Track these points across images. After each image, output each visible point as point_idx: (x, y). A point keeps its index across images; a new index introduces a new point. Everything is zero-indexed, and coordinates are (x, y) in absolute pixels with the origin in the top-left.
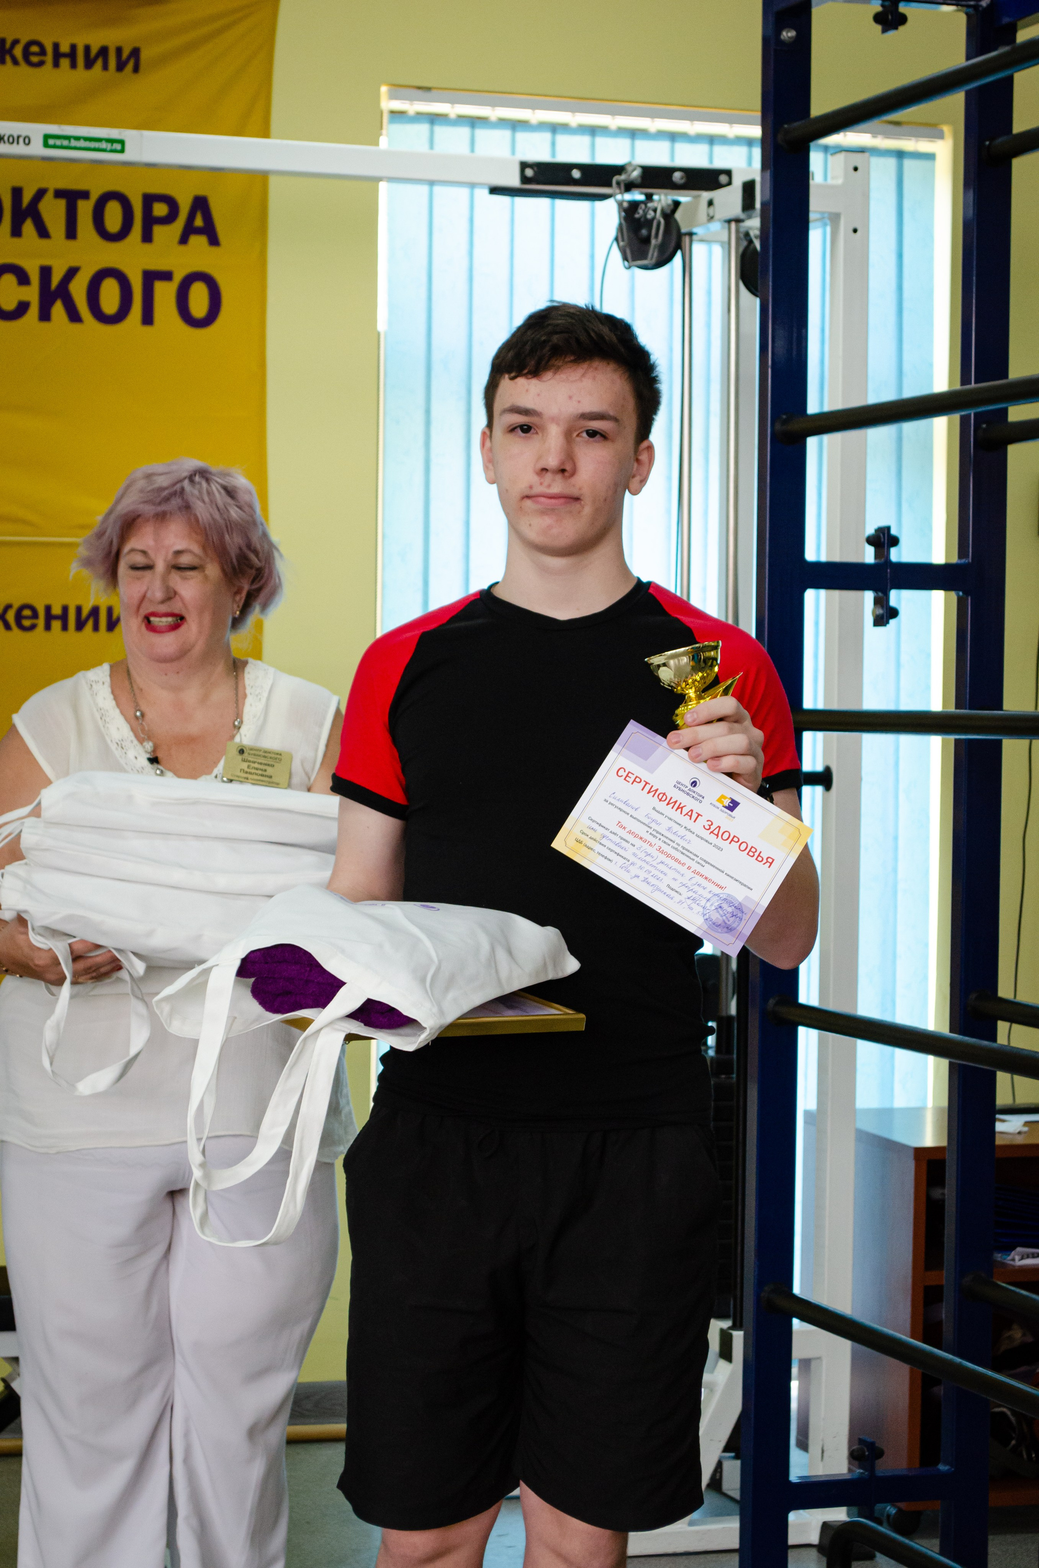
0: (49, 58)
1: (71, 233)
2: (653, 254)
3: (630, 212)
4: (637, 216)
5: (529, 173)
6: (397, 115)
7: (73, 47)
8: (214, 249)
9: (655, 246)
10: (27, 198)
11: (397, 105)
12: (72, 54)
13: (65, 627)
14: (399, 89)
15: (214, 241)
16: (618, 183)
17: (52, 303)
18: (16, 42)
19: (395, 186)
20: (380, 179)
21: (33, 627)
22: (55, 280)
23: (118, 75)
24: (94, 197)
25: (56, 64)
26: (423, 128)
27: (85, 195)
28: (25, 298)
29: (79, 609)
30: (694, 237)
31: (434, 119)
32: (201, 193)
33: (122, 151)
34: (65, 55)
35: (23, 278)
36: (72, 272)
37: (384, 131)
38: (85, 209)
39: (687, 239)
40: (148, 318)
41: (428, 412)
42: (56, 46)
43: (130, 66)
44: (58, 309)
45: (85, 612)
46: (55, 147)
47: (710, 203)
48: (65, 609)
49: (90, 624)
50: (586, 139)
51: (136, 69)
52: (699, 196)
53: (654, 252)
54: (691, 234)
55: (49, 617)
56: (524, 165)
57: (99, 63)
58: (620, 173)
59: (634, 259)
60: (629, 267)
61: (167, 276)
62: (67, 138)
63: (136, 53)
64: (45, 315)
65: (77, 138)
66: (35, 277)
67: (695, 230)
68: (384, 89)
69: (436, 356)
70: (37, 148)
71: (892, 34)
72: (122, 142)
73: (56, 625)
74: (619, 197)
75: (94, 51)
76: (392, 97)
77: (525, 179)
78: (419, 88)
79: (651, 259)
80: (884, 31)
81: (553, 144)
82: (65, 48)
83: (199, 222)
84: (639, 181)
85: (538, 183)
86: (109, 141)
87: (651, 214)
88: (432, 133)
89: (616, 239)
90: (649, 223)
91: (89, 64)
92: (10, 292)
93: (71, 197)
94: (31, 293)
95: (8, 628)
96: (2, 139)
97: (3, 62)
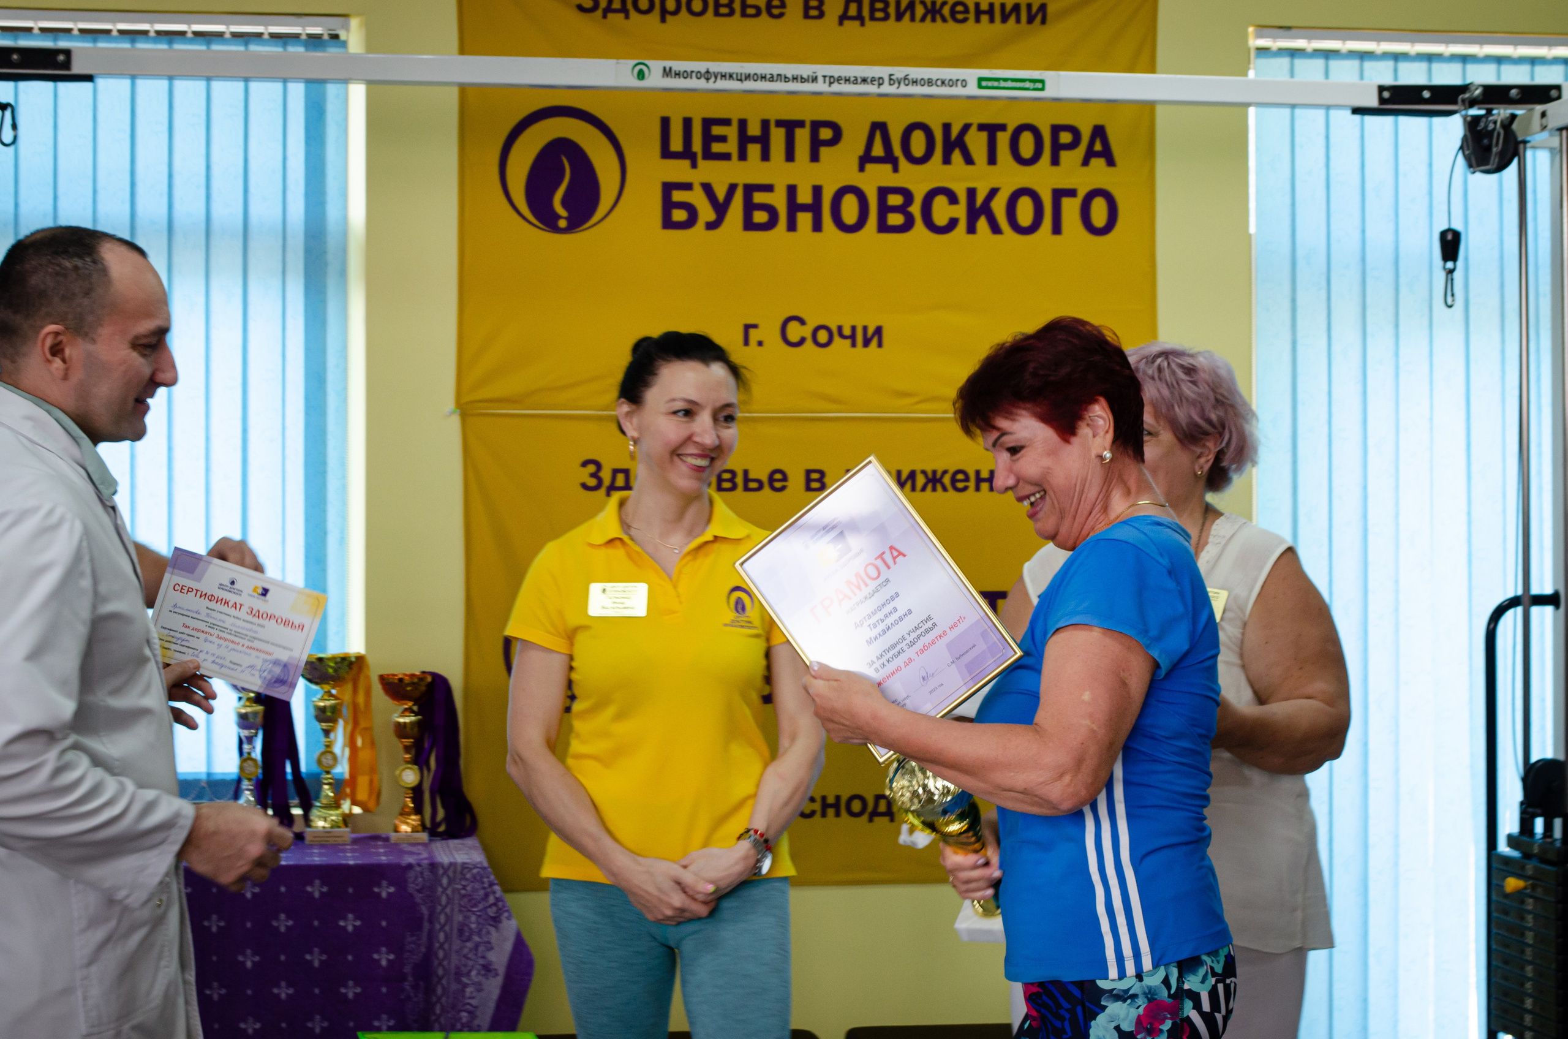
0: (972, 16)
1: (992, 160)
2: (1494, 160)
3: (1472, 124)
4: (1479, 128)
5: (1386, 95)
6: (1262, 51)
7: (991, 5)
8: (1111, 169)
9: (1496, 154)
10: (955, 132)
11: (1262, 43)
12: (990, 12)
14: (1263, 29)
15: (1111, 162)
16: (1463, 101)
17: (977, 218)
19: (1262, 110)
20: (1248, 105)
21: (965, 489)
22: (980, 199)
23: (1030, 26)
24: (1011, 129)
25: (978, 20)
26: (1285, 61)
27: (1002, 127)
28: (955, 215)
30: (1528, 145)
31: (1294, 53)
32: (1099, 122)
33: (1043, 89)
34: (985, 12)
35: (953, 199)
36: (993, 192)
37: (1252, 66)
38: (1003, 140)
39: (1521, 146)
40: (1057, 229)
41: (1294, 301)
42: (977, 5)
43: (1039, 18)
44: (982, 223)
46: (987, 88)
47: (1543, 115)
50: (1423, 65)
51: (1043, 22)
52: (1532, 109)
53: (1495, 159)
54: (1525, 142)
55: (979, 480)
56: (1381, 89)
57: (1013, 18)
58: (1464, 92)
59: (1479, 165)
60: (1474, 173)
61: (1072, 193)
62: (997, 80)
63: (1043, 8)
64: (971, 229)
65: (1005, 80)
66: (963, 198)
67: (1528, 139)
68: (1251, 29)
69: (1300, 253)
70: (972, 90)
73: (984, 486)
74: (1464, 113)
75: (1008, 8)
76: (1259, 36)
77: (1382, 101)
78: (1281, 27)
79: (1493, 164)
81: (1397, 70)
82: (984, 6)
83: (1098, 147)
84: (1481, 98)
85: (1394, 103)
86: (1031, 81)
87: (1491, 126)
88: (1293, 65)
89: (1461, 148)
90: (1490, 134)
91: (1005, 19)
92: (942, 211)
93: (992, 130)
94: (960, 211)
95: (945, 489)
96: (943, 83)
97: (934, 20)
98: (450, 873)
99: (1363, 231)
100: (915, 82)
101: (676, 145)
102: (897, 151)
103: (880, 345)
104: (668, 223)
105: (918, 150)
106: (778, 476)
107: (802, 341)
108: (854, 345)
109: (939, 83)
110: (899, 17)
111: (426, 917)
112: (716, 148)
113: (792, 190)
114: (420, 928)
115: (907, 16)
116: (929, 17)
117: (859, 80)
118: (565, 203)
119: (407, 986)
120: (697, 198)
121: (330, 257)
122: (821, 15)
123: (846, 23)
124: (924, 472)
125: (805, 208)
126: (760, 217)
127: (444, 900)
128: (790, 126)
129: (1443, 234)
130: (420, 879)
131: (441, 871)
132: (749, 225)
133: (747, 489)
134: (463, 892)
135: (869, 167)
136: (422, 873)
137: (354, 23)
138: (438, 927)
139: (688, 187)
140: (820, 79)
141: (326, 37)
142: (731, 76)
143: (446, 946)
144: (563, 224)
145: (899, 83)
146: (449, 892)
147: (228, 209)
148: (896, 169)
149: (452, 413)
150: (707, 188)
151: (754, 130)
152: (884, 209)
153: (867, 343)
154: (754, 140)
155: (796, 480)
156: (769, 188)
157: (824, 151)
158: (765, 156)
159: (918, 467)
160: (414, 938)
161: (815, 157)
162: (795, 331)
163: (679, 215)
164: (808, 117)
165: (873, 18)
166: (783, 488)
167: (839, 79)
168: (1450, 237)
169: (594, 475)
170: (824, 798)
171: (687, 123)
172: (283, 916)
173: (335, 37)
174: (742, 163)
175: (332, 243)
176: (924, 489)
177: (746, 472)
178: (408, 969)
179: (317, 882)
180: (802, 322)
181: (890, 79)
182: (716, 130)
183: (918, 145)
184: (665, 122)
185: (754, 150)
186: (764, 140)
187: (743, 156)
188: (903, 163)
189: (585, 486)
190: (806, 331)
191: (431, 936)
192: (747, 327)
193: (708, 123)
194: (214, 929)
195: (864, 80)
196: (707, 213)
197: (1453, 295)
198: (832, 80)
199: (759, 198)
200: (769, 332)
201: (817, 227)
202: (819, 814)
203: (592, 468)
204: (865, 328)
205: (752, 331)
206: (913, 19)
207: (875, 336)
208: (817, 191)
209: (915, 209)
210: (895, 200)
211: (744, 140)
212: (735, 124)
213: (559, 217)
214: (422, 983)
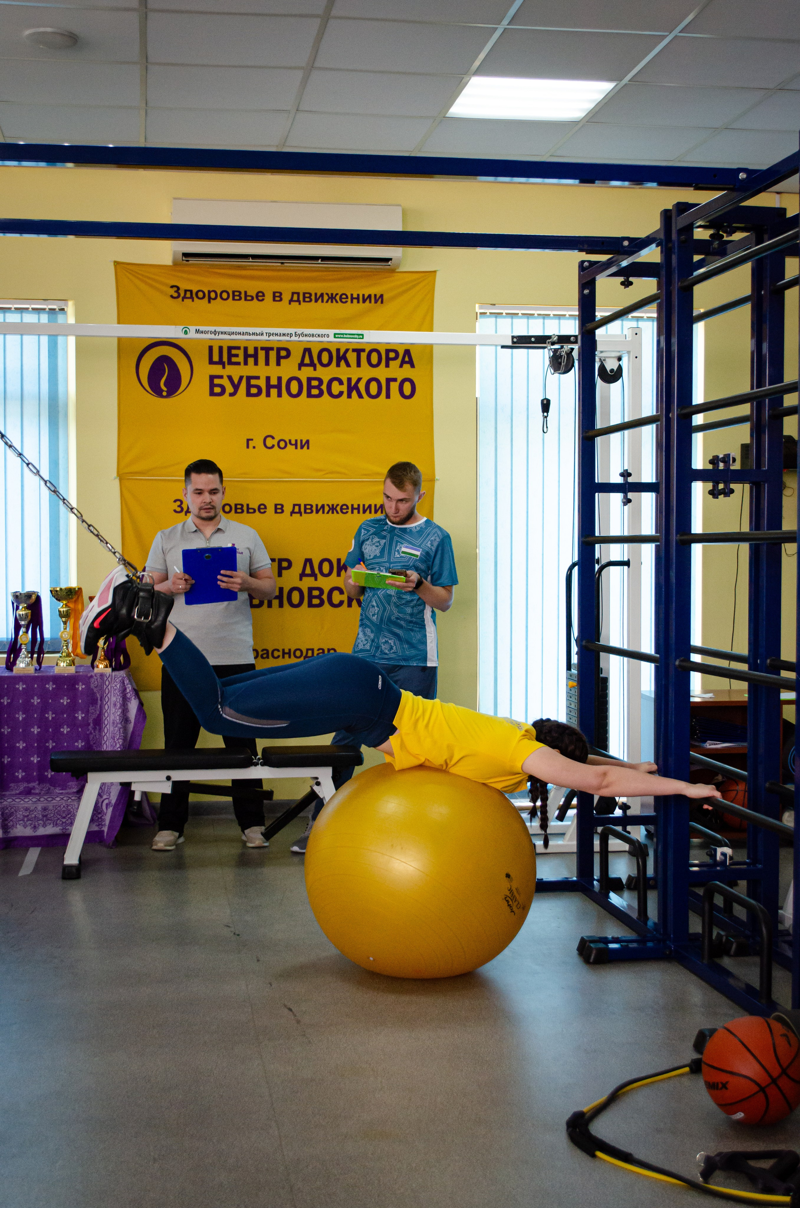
0: (349, 300)
1: (359, 365)
2: (563, 369)
3: (554, 353)
4: (557, 354)
5: (515, 340)
6: (483, 314)
7: (358, 295)
8: (413, 369)
9: (563, 365)
10: (342, 353)
11: (482, 310)
12: (358, 298)
13: (359, 512)
14: (483, 305)
15: (413, 366)
16: (548, 343)
17: (353, 391)
18: (337, 294)
21: (347, 512)
22: (353, 383)
23: (375, 304)
24: (367, 351)
25: (352, 302)
26: (493, 320)
27: (364, 350)
28: (342, 390)
29: (364, 505)
31: (497, 315)
32: (407, 348)
33: (363, 338)
34: (355, 298)
35: (341, 383)
36: (359, 380)
37: (478, 321)
38: (364, 356)
40: (388, 396)
41: (496, 428)
42: (352, 295)
43: (380, 301)
44: (354, 394)
45: (366, 507)
46: (338, 338)
48: (359, 505)
49: (368, 511)
50: (556, 321)
51: (382, 302)
55: (353, 509)
56: (513, 337)
57: (368, 301)
58: (550, 339)
59: (556, 371)
60: (555, 374)
61: (395, 380)
62: (343, 334)
63: (382, 296)
64: (349, 396)
65: (346, 334)
66: (345, 382)
68: (477, 306)
69: (499, 406)
70: (331, 339)
71: (627, 289)
72: (363, 335)
73: (356, 511)
74: (549, 347)
75: (366, 296)
76: (480, 308)
77: (513, 342)
78: (491, 303)
79: (560, 371)
80: (625, 288)
81: (544, 323)
82: (355, 296)
83: (407, 359)
84: (557, 341)
85: (519, 344)
86: (357, 335)
87: (562, 353)
88: (496, 321)
89: (549, 363)
90: (561, 356)
91: (364, 301)
92: (336, 388)
93: (358, 351)
94: (344, 388)
95: (337, 512)
96: (319, 336)
97: (332, 302)
98: (109, 679)
99: (528, 397)
100: (306, 335)
101: (216, 358)
102: (316, 361)
103: (308, 448)
104: (212, 393)
105: (325, 359)
106: (262, 507)
107: (273, 446)
108: (296, 448)
109: (317, 336)
110: (316, 301)
111: (99, 698)
112: (234, 359)
113: (268, 379)
114: (96, 703)
115: (320, 300)
116: (330, 301)
117: (282, 334)
118: (165, 385)
119: (90, 728)
120: (225, 382)
121: (60, 409)
122: (281, 300)
123: (292, 303)
124: (328, 505)
125: (274, 387)
126: (254, 391)
127: (107, 691)
128: (267, 350)
129: (542, 401)
130: (96, 682)
131: (105, 679)
132: (249, 394)
133: (248, 512)
134: (115, 688)
135: (303, 368)
136: (97, 680)
137: (70, 303)
138: (105, 703)
139: (221, 377)
140: (265, 334)
141: (57, 310)
142: (225, 333)
143: (108, 711)
144: (165, 394)
145: (299, 336)
146: (109, 687)
147: (13, 387)
148: (315, 369)
149: (115, 479)
150: (230, 378)
151: (251, 351)
152: (310, 387)
153: (302, 447)
154: (251, 356)
155: (271, 509)
156: (258, 378)
157: (282, 361)
158: (256, 363)
159: (325, 503)
160: (94, 708)
161: (278, 364)
162: (269, 442)
163: (217, 390)
164: (276, 346)
165: (304, 301)
166: (265, 512)
167: (273, 334)
168: (545, 402)
169: (179, 506)
170: (283, 650)
171: (221, 349)
172: (36, 698)
173: (63, 309)
174: (245, 366)
175: (61, 402)
176: (328, 513)
177: (248, 505)
178: (91, 721)
179: (51, 683)
180: (273, 438)
181: (295, 334)
182: (234, 352)
183: (325, 358)
184: (211, 348)
185: (251, 361)
186: (255, 356)
187: (246, 363)
188: (318, 366)
189: (175, 511)
190: (275, 442)
191: (101, 707)
192: (248, 440)
193: (230, 349)
194: (5, 703)
195: (284, 335)
196: (229, 389)
197: (547, 427)
198: (270, 335)
199: (253, 382)
200: (258, 442)
201: (280, 395)
202: (281, 656)
203: (178, 503)
204: (301, 441)
205: (250, 442)
206: (322, 301)
207: (306, 444)
208: (280, 379)
209: (324, 387)
210: (315, 383)
211: (246, 356)
212: (242, 349)
213: (164, 391)
214: (98, 728)
